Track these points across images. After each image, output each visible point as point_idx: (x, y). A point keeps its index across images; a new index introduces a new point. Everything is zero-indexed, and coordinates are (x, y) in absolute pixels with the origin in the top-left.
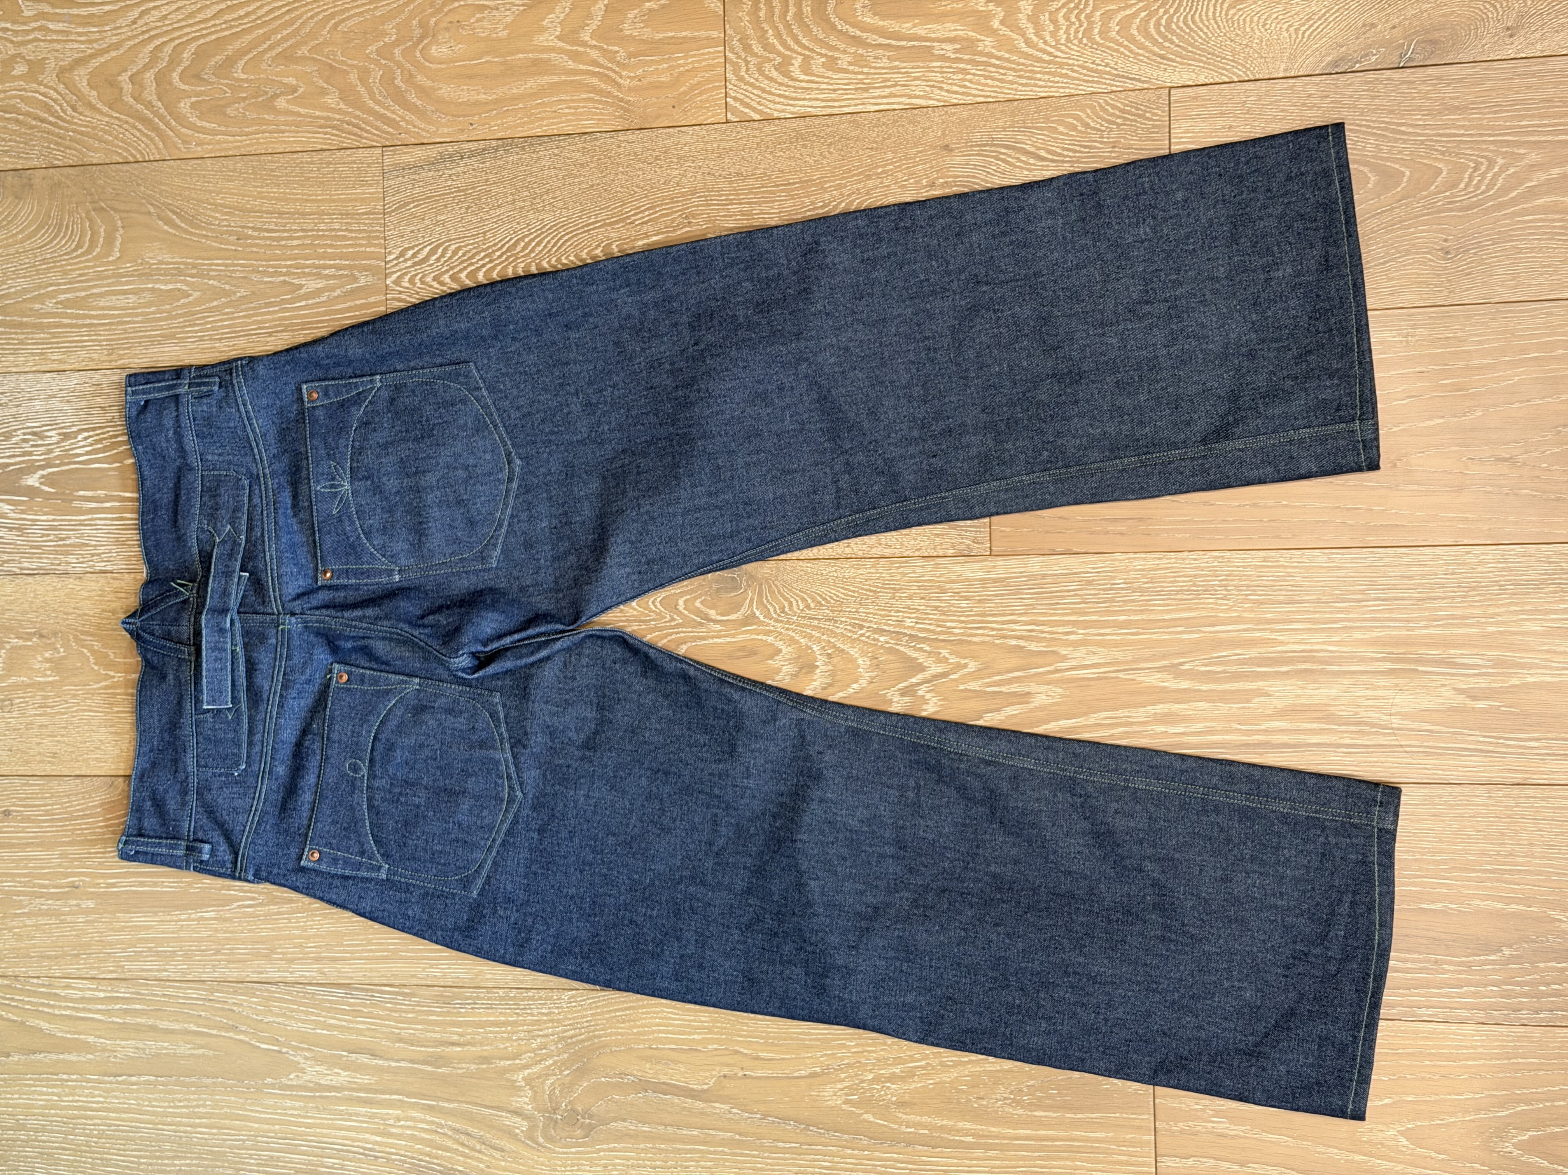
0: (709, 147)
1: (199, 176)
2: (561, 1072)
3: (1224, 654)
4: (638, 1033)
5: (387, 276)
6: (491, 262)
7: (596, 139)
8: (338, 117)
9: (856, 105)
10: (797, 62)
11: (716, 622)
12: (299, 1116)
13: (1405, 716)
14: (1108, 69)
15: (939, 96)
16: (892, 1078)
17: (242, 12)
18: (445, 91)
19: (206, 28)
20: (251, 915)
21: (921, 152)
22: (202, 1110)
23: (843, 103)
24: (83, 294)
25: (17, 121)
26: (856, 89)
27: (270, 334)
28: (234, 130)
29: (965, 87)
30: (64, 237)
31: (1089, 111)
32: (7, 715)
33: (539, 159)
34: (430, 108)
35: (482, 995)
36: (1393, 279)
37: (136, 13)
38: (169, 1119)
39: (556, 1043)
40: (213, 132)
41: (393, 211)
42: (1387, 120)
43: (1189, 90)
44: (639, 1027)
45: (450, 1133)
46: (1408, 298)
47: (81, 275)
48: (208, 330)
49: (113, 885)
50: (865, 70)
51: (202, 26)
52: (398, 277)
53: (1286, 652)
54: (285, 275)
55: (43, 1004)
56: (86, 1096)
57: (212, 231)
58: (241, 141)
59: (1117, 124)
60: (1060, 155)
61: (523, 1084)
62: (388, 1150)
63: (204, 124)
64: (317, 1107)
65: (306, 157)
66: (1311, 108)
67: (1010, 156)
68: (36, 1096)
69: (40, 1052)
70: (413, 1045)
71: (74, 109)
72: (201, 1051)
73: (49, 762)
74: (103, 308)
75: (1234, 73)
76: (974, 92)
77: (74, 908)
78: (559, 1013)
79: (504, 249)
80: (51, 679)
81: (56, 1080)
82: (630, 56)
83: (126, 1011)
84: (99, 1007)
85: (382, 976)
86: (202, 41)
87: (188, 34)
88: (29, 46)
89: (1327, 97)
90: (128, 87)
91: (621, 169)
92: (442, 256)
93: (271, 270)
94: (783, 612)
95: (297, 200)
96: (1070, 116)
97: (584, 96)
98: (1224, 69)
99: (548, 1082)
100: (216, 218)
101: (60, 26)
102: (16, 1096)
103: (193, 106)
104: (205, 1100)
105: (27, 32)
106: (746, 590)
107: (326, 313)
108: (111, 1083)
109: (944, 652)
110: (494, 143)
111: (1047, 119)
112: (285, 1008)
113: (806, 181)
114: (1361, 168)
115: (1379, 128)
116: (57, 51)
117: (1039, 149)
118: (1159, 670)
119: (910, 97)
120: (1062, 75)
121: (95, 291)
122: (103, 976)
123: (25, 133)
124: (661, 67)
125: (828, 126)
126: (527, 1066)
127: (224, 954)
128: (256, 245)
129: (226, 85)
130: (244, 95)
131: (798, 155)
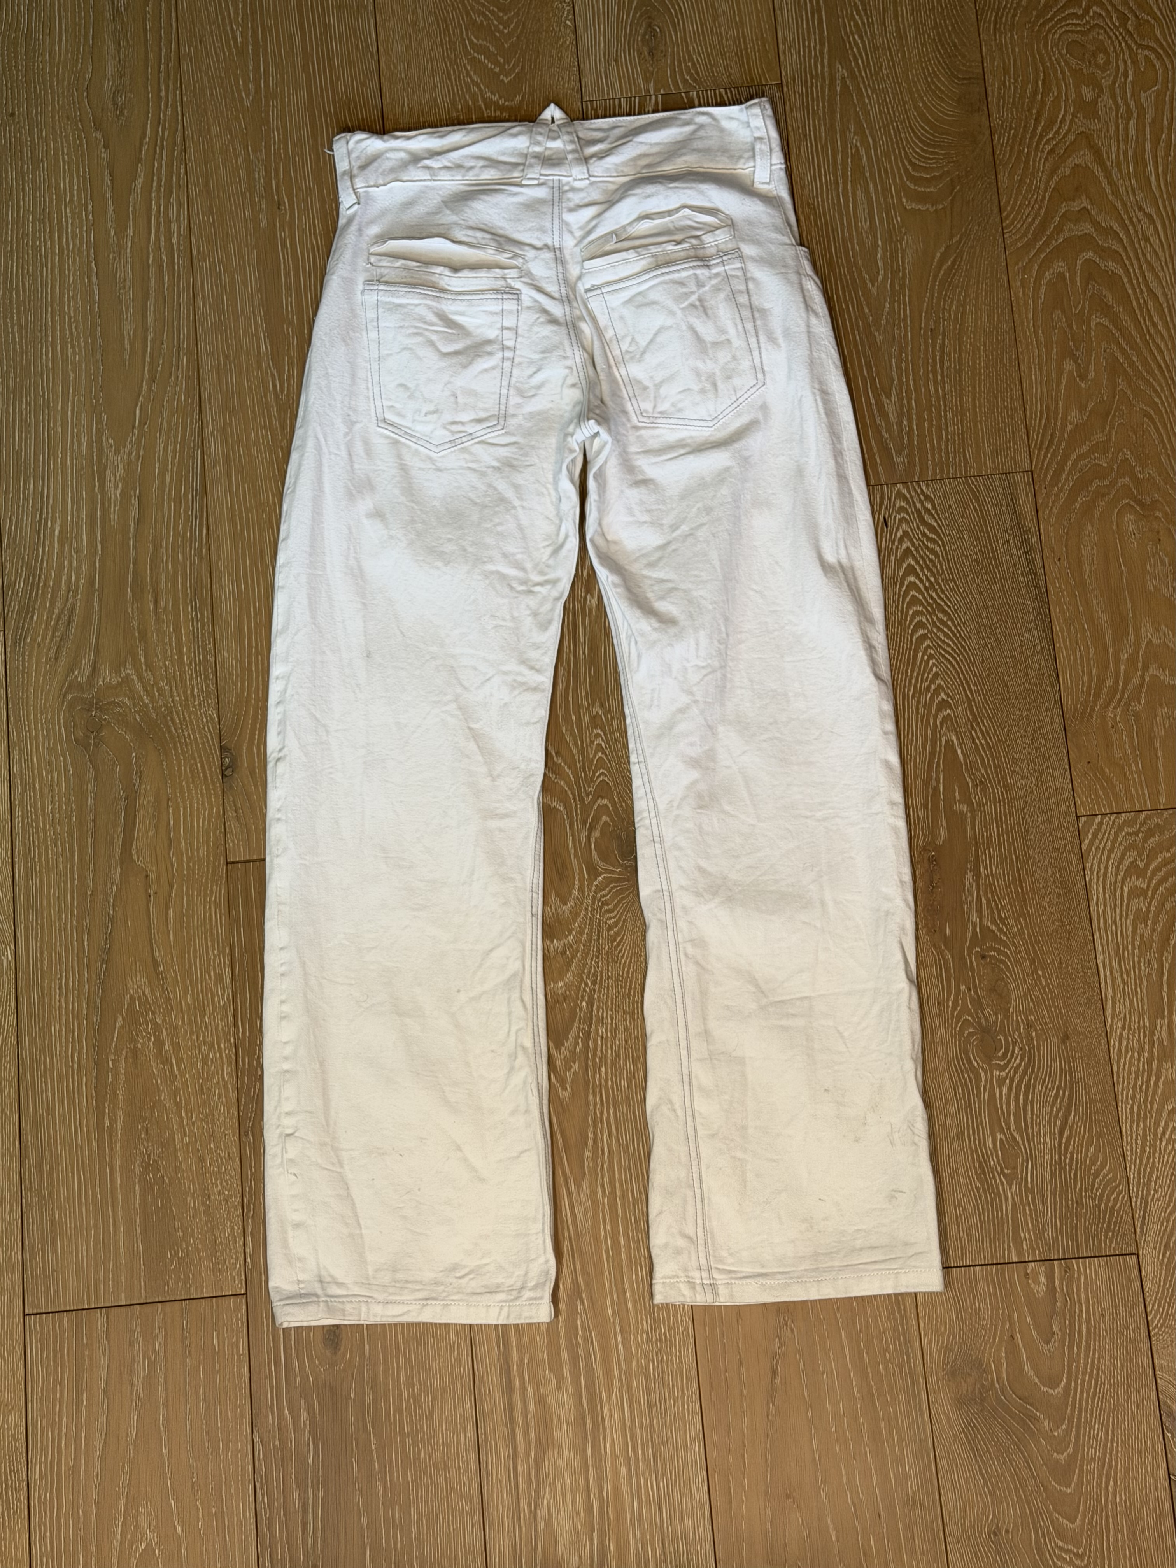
0: (1052, 800)
1: (992, 285)
2: (138, 712)
3: (595, 1343)
4: (181, 786)
5: (905, 483)
6: (926, 588)
7: (1052, 686)
8: (1059, 424)
9: (1102, 945)
10: (1141, 884)
11: (589, 837)
12: (72, 451)
13: (548, 1524)
14: (1152, 1192)
15: (1116, 1027)
16: (159, 1043)
17: (1156, 319)
18: (1090, 531)
19: (1138, 283)
20: (265, 388)
21: (1061, 1012)
22: (70, 351)
23: (1102, 932)
24: (868, 175)
25: (1035, 93)
26: (1117, 943)
28: (1040, 318)
29: (1127, 1052)
30: (922, 150)
31: (1110, 1176)
33: (1030, 630)
34: (1073, 516)
35: (206, 628)
36: (967, 1484)
37: (1150, 210)
38: (57, 318)
39: (166, 705)
40: (1035, 297)
41: (969, 486)
42: (1119, 1466)
43: (1137, 1273)
44: (188, 787)
45: (69, 604)
46: (950, 1498)
47: (886, 170)
49: (284, 245)
50: (1137, 952)
51: (1141, 280)
53: (601, 1403)
54: (900, 379)
55: (160, 180)
56: (72, 230)
57: (938, 302)
58: (1028, 327)
59: (1100, 1205)
60: (1066, 1151)
61: (123, 675)
62: (47, 543)
63: (1044, 288)
64: (82, 468)
65: (1017, 394)
66: (1126, 1392)
67: (1062, 1101)
69: (112, 180)
70: (151, 561)
71: (1051, 151)
72: (128, 347)
74: (854, 194)
75: (1155, 1316)
76: (1122, 1061)
77: (258, 207)
78: (194, 706)
79: (939, 601)
82: (1136, 715)
83: (161, 266)
84: (162, 238)
85: (217, 526)
86: (1125, 280)
87: (1132, 265)
88: (1111, 101)
89: (1138, 1408)
90: (1076, 206)
91: (1025, 713)
92: (930, 539)
93: (903, 365)
94: (603, 904)
95: (974, 387)
96: (1104, 1159)
97: (1094, 672)
98: (1159, 1306)
99: (126, 700)
100: (951, 306)
101: (1132, 132)
102: (66, 157)
103: (1061, 275)
104: (80, 354)
105: (1124, 98)
108: (88, 255)
109: (576, 1067)
110: (1042, 584)
111: (1100, 1135)
112: (177, 428)
113: (1025, 901)
114: (1071, 1446)
115: (1110, 1460)
116: (1108, 131)
117: (1071, 1128)
118: (575, 1280)
119: (1113, 998)
120: (1143, 1147)
121: (871, 186)
122: (193, 241)
123: (1023, 104)
124: (1127, 747)
125: (1080, 918)
126: (140, 677)
127: (225, 364)
128: (927, 349)
129: (1083, 307)
130: (1074, 327)
131: (1049, 889)
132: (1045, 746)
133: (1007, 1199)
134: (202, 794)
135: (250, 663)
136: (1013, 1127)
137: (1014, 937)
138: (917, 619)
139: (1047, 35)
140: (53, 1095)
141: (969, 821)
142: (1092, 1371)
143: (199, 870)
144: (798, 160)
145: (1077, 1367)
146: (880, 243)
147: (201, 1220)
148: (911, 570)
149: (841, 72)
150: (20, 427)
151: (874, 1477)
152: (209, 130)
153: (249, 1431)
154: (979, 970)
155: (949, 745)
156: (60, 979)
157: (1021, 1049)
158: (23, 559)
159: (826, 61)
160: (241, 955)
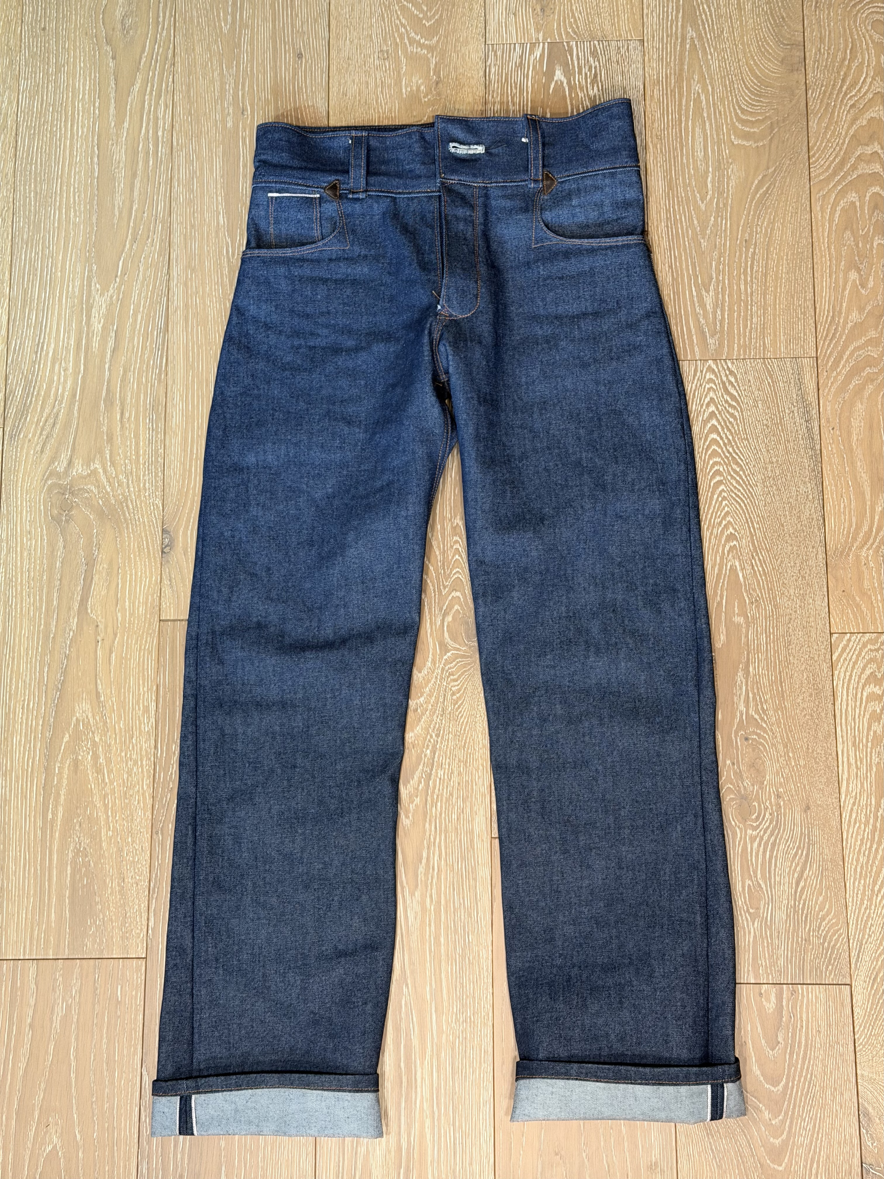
0: (812, 619)
1: (797, 208)
2: (101, 498)
3: (414, 1019)
4: (129, 557)
5: (715, 360)
6: (725, 444)
7: (819, 529)
8: (841, 321)
9: (842, 737)
10: (878, 691)
11: (443, 621)
12: (68, 292)
14: (867, 936)
15: (848, 803)
16: (96, 757)
18: (860, 407)
20: (221, 252)
21: (805, 787)
22: (72, 214)
23: (844, 727)
24: (705, 115)
25: (844, 59)
26: (855, 737)
27: (671, 267)
28: (833, 237)
29: (855, 823)
30: (750, 98)
31: (834, 921)
32: (376, 56)
33: (805, 483)
34: (847, 396)
35: (159, 435)
36: (700, 1156)
38: (65, 188)
39: (122, 494)
40: (831, 221)
41: (766, 366)
42: (822, 1154)
43: (849, 1000)
44: (135, 559)
47: (720, 112)
48: (675, 216)
50: (870, 744)
52: (713, 370)
53: (415, 1067)
54: (717, 278)
55: (153, 86)
56: (82, 121)
57: (754, 218)
58: (823, 243)
59: (823, 943)
60: (800, 897)
61: (92, 468)
62: (42, 362)
63: (838, 213)
65: (810, 296)
66: (833, 1094)
67: (800, 858)
68: (82, 81)
69: (116, 84)
70: (121, 381)
71: (853, 106)
72: (117, 213)
73: (339, 90)
74: (693, 129)
75: (861, 1036)
76: (851, 830)
77: (226, 111)
78: (145, 496)
79: (734, 455)
80: (404, 91)
81: (95, 98)
83: (148, 153)
84: (151, 132)
85: (174, 357)
89: (842, 1108)
90: (869, 150)
92: (730, 405)
93: (721, 267)
94: (449, 674)
95: (776, 288)
96: (830, 907)
97: (854, 520)
98: (865, 1027)
99: (93, 488)
100: (763, 223)
102: (82, 65)
103: (853, 203)
104: (80, 217)
106: (467, 645)
107: (686, 311)
108: (93, 141)
109: (417, 800)
110: (818, 447)
111: (828, 888)
112: (150, 279)
113: (783, 696)
114: (785, 1133)
115: (815, 1148)
119: (848, 780)
120: (862, 900)
122: (175, 135)
123: (834, 66)
124: (875, 581)
125: (826, 714)
126: (105, 471)
127: (191, 233)
128: (741, 255)
129: (869, 230)
130: (860, 245)
131: (804, 690)
132: (810, 575)
133: (750, 933)
134: (145, 565)
135: (190, 466)
136: (759, 876)
137: (773, 725)
138: (716, 468)
139: (857, 14)
140: (10, 791)
141: (744, 630)
142: (806, 1075)
143: (138, 624)
144: (651, 100)
145: (795, 1070)
146: (710, 169)
147: (116, 897)
148: (714, 429)
149: (691, 33)
150: (30, 270)
151: (626, 1144)
152: (194, 50)
153: (139, 1066)
154: (742, 750)
155: (733, 569)
156: (24, 700)
157: (771, 814)
158: (23, 373)
159: (680, 24)
160: (165, 693)
